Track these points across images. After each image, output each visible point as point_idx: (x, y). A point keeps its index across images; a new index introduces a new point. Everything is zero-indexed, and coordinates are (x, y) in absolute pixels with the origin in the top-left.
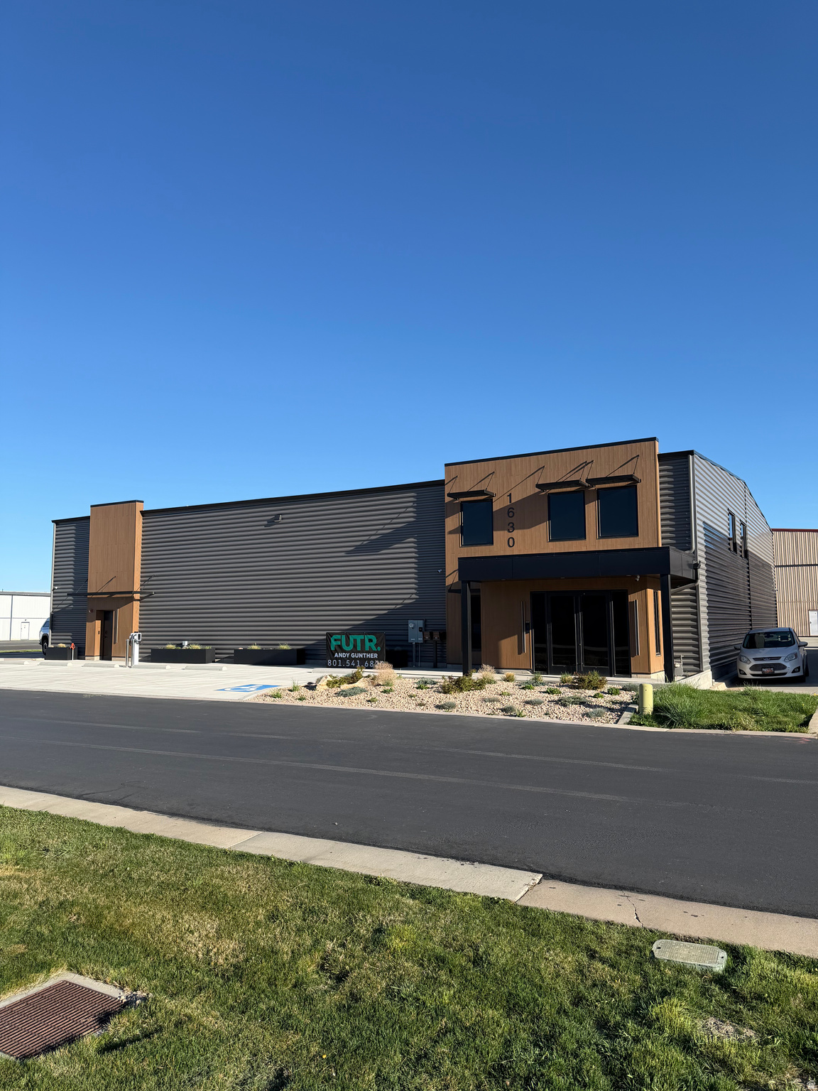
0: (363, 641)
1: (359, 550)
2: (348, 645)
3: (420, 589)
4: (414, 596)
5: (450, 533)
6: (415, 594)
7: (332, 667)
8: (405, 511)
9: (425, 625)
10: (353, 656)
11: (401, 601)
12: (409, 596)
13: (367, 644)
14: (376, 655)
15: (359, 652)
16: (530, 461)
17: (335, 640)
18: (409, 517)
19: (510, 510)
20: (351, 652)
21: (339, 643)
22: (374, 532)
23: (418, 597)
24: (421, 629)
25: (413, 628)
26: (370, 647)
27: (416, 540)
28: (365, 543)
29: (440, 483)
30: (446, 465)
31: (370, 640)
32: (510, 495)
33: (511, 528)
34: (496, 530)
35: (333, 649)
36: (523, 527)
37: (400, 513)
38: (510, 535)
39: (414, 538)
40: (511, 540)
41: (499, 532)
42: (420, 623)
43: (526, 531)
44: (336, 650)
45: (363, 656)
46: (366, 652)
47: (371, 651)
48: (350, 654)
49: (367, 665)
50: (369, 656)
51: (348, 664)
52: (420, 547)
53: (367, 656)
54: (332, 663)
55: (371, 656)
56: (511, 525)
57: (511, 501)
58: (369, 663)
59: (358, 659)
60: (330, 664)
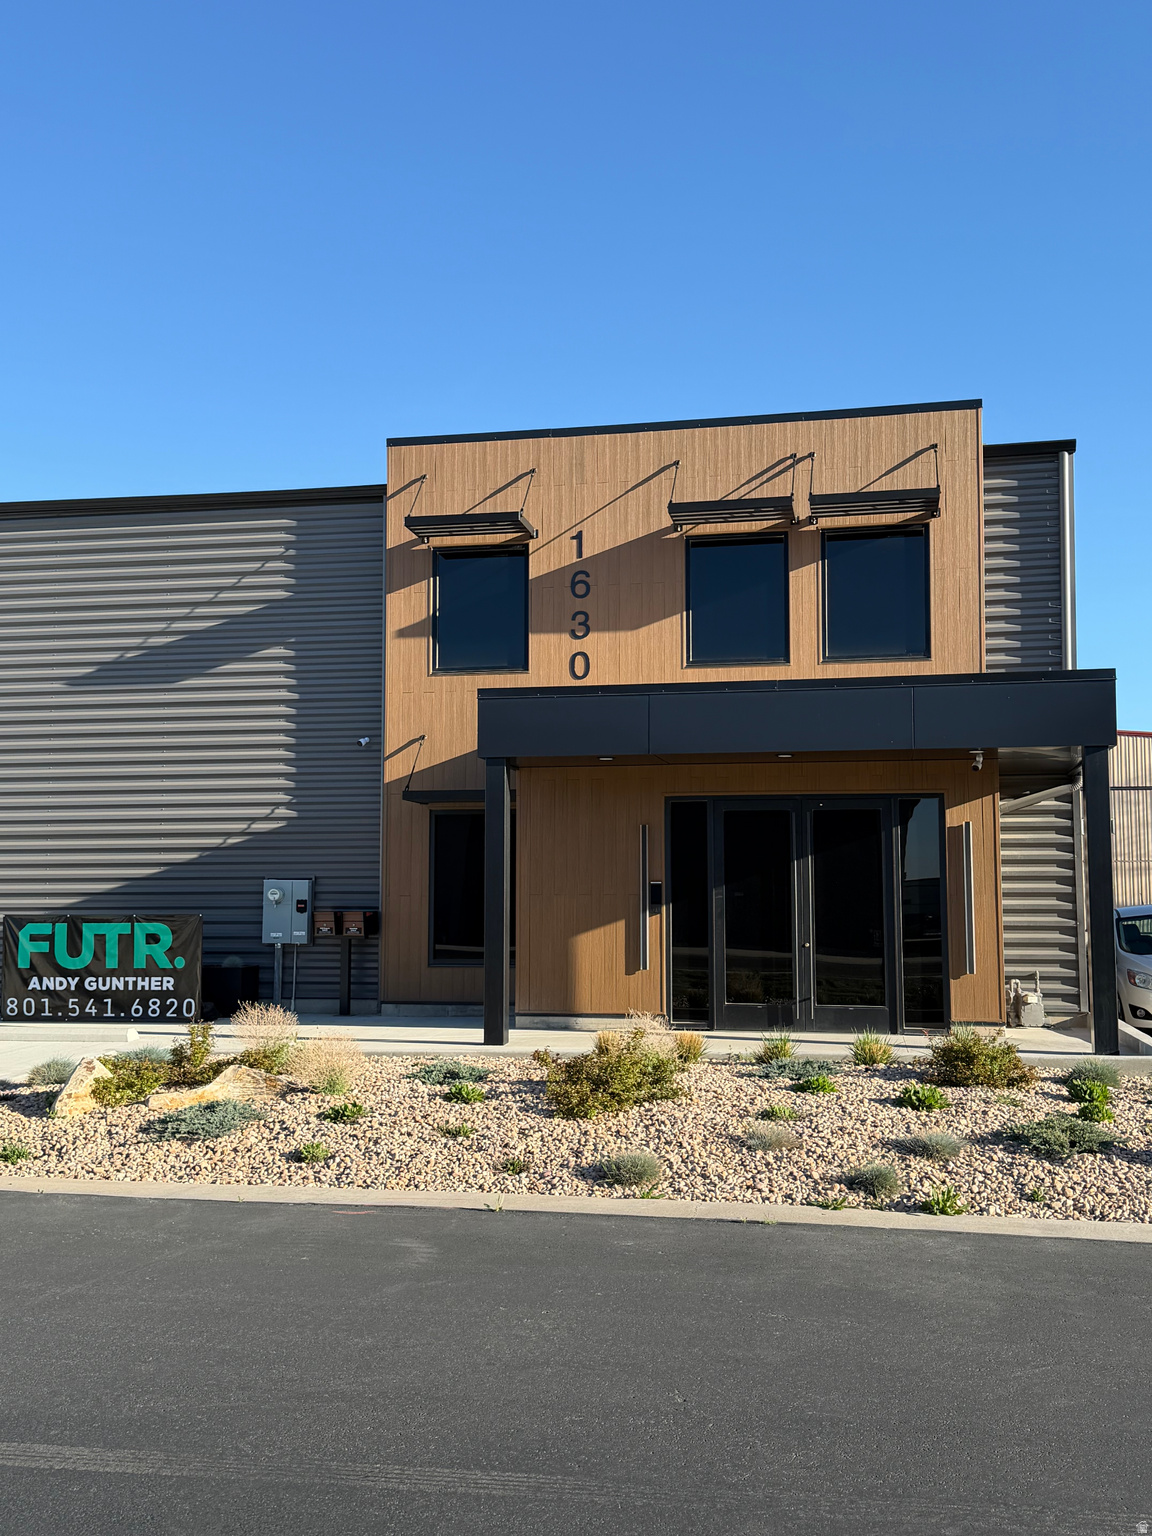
0: (126, 943)
1: (110, 675)
2: (74, 950)
3: (301, 793)
4: (282, 811)
5: (403, 633)
6: (288, 805)
7: (20, 1018)
8: (260, 571)
9: (314, 894)
10: (90, 984)
11: (242, 826)
12: (266, 811)
13: (141, 949)
14: (169, 983)
15: (112, 973)
16: (637, 444)
17: (33, 938)
18: (273, 585)
19: (578, 578)
20: (82, 973)
21: (45, 947)
22: (161, 626)
23: (293, 814)
24: (301, 906)
25: (278, 902)
26: (149, 958)
27: (292, 653)
28: (130, 655)
29: (375, 495)
30: (392, 442)
31: (152, 939)
32: (579, 537)
33: (582, 625)
34: (536, 633)
36: (614, 625)
37: (244, 574)
38: (577, 644)
39: (287, 646)
40: (579, 662)
41: (543, 637)
42: (301, 889)
43: (622, 635)
44: (33, 970)
45: (126, 984)
46: (137, 973)
47: (151, 970)
48: (82, 981)
49: (137, 1011)
50: (146, 984)
51: (74, 1010)
52: (304, 673)
53: (140, 983)
54: (20, 1006)
55: (154, 984)
56: (581, 618)
57: (580, 554)
58: (146, 1007)
59: (109, 993)
60: (12, 1010)
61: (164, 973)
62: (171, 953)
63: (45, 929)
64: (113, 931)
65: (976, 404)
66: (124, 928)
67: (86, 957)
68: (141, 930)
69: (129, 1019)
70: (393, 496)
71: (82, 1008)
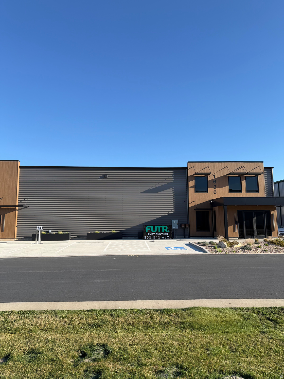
0: (161, 229)
1: (147, 192)
2: (154, 229)
3: (176, 208)
4: (173, 211)
5: (191, 187)
6: (174, 210)
7: (146, 239)
8: (169, 178)
9: (179, 222)
10: (156, 234)
11: (168, 213)
12: (171, 211)
13: (163, 230)
14: (167, 234)
15: (159, 233)
16: (222, 164)
17: (148, 228)
18: (171, 180)
19: (214, 181)
20: (155, 233)
21: (150, 229)
22: (155, 185)
23: (175, 211)
24: (177, 224)
25: (174, 223)
26: (165, 231)
28: (150, 189)
29: (186, 169)
30: (188, 162)
31: (165, 228)
32: (214, 175)
33: (215, 187)
34: (209, 188)
35: (147, 231)
36: (219, 187)
37: (166, 178)
38: (215, 190)
39: (173, 188)
40: (215, 192)
42: (177, 221)
43: (221, 188)
44: (148, 232)
45: (161, 234)
46: (163, 233)
47: (165, 232)
48: (155, 234)
49: (163, 238)
50: (164, 234)
51: (154, 238)
52: (175, 192)
53: (163, 234)
54: (146, 237)
55: (165, 234)
56: (215, 186)
57: (214, 178)
58: (164, 237)
59: (159, 235)
60: (145, 238)
61: (167, 233)
62: (167, 230)
63: (150, 227)
64: (159, 227)
65: (263, 162)
66: (161, 227)
67: (156, 230)
68: (163, 227)
69: (162, 239)
70: (189, 169)
71: (155, 237)
